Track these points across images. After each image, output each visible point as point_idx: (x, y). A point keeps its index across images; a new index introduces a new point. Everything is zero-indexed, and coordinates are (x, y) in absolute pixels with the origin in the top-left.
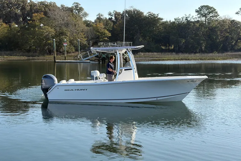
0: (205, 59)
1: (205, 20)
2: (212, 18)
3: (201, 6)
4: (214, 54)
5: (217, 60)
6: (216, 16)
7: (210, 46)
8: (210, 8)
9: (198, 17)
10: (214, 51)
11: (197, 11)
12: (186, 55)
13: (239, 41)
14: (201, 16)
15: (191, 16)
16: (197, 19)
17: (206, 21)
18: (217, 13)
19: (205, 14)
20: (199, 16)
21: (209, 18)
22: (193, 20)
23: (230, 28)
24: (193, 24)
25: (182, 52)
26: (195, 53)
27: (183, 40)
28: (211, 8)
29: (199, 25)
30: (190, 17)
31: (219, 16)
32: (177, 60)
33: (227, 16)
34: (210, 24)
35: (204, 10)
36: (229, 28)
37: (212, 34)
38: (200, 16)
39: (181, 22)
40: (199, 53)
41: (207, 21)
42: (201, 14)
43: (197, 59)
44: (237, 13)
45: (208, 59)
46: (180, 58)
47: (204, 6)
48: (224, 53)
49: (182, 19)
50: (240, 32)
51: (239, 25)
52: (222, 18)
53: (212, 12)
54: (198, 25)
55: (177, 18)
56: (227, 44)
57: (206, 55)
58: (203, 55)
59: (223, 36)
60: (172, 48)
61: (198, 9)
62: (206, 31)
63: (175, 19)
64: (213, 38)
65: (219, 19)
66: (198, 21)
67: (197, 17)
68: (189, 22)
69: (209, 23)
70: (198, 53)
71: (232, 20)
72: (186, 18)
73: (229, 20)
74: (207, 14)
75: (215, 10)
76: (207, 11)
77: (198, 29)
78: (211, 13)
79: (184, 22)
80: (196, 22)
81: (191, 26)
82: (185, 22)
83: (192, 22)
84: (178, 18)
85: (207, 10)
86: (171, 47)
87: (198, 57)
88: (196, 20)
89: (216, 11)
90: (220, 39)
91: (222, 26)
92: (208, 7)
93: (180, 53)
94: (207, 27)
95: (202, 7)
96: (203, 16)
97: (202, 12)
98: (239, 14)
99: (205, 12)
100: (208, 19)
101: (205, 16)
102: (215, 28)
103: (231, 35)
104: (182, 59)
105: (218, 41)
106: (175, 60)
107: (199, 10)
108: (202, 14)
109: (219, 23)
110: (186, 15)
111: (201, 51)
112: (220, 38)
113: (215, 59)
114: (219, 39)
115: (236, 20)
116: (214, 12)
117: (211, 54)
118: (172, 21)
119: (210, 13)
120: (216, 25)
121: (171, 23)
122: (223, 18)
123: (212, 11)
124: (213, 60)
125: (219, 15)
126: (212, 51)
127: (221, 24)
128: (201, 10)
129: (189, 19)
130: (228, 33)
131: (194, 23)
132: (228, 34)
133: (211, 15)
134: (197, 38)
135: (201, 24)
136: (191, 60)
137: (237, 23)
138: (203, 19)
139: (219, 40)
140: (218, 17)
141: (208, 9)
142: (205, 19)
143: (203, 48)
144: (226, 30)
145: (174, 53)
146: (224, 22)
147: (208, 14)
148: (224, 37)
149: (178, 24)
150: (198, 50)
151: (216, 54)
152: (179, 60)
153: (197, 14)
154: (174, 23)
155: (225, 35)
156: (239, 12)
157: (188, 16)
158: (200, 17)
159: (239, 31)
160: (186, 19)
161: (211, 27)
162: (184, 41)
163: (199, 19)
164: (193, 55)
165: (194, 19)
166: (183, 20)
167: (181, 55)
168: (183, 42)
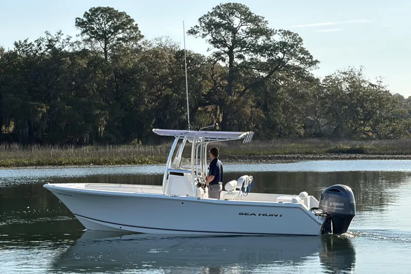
0: (106, 163)
1: (105, 49)
2: (124, 44)
3: (90, 10)
4: (131, 148)
5: (142, 163)
6: (135, 39)
7: (120, 125)
8: (116, 17)
9: (84, 40)
10: (133, 139)
11: (80, 24)
12: (53, 151)
13: (199, 109)
14: (92, 37)
15: (64, 37)
16: (82, 46)
17: (106, 52)
18: (136, 28)
19: (105, 33)
20: (86, 36)
21: (115, 45)
22: (68, 49)
23: (174, 74)
24: (71, 59)
25: (41, 142)
26: (80, 144)
27: (42, 107)
28: (120, 15)
29: (89, 64)
30: (61, 41)
31: (142, 40)
32: (25, 165)
33: (163, 40)
34: (117, 61)
35: (99, 20)
36: (172, 74)
37: (126, 91)
38: (88, 37)
39: (35, 54)
40: (91, 143)
41: (109, 51)
42: (92, 33)
43: (85, 163)
44: (192, 32)
45: (117, 163)
46: (34, 161)
47: (99, 9)
48: (159, 144)
49: (36, 44)
50: (201, 86)
51: (199, 66)
52: (151, 45)
53: (122, 26)
54: (83, 63)
55: (22, 42)
56: (166, 117)
57: (108, 149)
58: (102, 150)
59: (156, 96)
60: (11, 129)
61: (82, 17)
62: (108, 81)
63: (16, 44)
64: (129, 102)
65: (143, 46)
66: (85, 52)
67: (80, 39)
68: (57, 54)
69: (115, 58)
70: (86, 144)
71: (179, 51)
72: (50, 41)
73: (172, 51)
74: (110, 32)
75: (131, 21)
76: (109, 24)
77: (85, 74)
78: (120, 31)
79: (42, 54)
80: (77, 53)
81: (65, 67)
82: (47, 53)
83: (66, 54)
84: (26, 41)
85: (108, 22)
86: (8, 126)
87: (88, 155)
88: (78, 49)
89: (134, 24)
90: (148, 104)
91: (152, 66)
92: (109, 13)
93: (36, 146)
94: (109, 70)
95: (95, 11)
96: (99, 38)
97: (95, 26)
98: (198, 35)
99: (103, 26)
100: (111, 47)
101: (103, 36)
102: (134, 71)
103: (179, 94)
104: (39, 164)
105: (143, 108)
106: (18, 165)
107: (85, 19)
108: (96, 32)
109: (144, 59)
110: (47, 33)
111: (97, 140)
112: (148, 102)
113: (135, 163)
114: (144, 103)
115: (190, 51)
116: (129, 26)
117: (123, 149)
118: (6, 51)
119: (116, 29)
120: (136, 65)
121: (6, 55)
122: (155, 45)
123: (122, 24)
124: (129, 163)
125: (143, 36)
126: (126, 141)
127: (151, 63)
128: (91, 21)
129: (57, 45)
130: (170, 86)
131: (73, 56)
132: (169, 91)
133: (120, 36)
134: (84, 99)
135: (94, 60)
136: (67, 164)
137: (192, 60)
138: (99, 46)
139: (146, 106)
140: (139, 42)
141: (111, 18)
142: (103, 45)
143: (102, 129)
144: (163, 78)
145: (16, 146)
146: (157, 57)
147: (112, 34)
148: (159, 97)
149: (25, 60)
150: (86, 138)
151: (138, 145)
152: (31, 165)
153: (79, 30)
154: (12, 55)
155: (161, 94)
156: (196, 29)
157: (54, 35)
158: (89, 40)
159: (199, 82)
160: (50, 45)
161: (122, 69)
162: (44, 110)
163: (88, 47)
164: (71, 150)
165: (72, 45)
166: (40, 49)
167: (37, 152)
168: (44, 114)
